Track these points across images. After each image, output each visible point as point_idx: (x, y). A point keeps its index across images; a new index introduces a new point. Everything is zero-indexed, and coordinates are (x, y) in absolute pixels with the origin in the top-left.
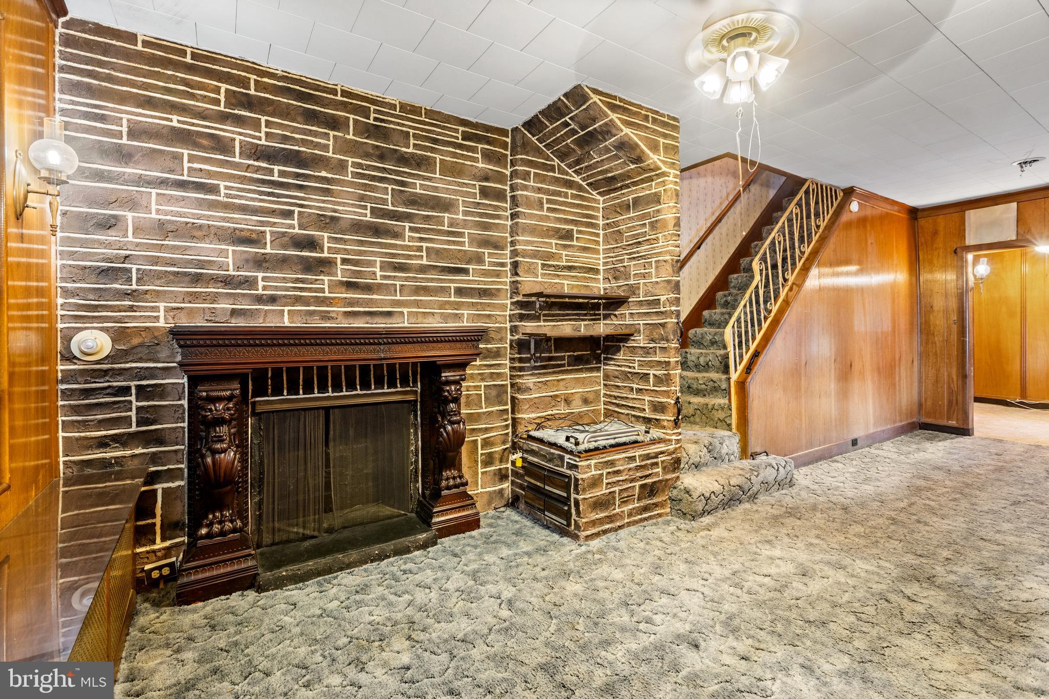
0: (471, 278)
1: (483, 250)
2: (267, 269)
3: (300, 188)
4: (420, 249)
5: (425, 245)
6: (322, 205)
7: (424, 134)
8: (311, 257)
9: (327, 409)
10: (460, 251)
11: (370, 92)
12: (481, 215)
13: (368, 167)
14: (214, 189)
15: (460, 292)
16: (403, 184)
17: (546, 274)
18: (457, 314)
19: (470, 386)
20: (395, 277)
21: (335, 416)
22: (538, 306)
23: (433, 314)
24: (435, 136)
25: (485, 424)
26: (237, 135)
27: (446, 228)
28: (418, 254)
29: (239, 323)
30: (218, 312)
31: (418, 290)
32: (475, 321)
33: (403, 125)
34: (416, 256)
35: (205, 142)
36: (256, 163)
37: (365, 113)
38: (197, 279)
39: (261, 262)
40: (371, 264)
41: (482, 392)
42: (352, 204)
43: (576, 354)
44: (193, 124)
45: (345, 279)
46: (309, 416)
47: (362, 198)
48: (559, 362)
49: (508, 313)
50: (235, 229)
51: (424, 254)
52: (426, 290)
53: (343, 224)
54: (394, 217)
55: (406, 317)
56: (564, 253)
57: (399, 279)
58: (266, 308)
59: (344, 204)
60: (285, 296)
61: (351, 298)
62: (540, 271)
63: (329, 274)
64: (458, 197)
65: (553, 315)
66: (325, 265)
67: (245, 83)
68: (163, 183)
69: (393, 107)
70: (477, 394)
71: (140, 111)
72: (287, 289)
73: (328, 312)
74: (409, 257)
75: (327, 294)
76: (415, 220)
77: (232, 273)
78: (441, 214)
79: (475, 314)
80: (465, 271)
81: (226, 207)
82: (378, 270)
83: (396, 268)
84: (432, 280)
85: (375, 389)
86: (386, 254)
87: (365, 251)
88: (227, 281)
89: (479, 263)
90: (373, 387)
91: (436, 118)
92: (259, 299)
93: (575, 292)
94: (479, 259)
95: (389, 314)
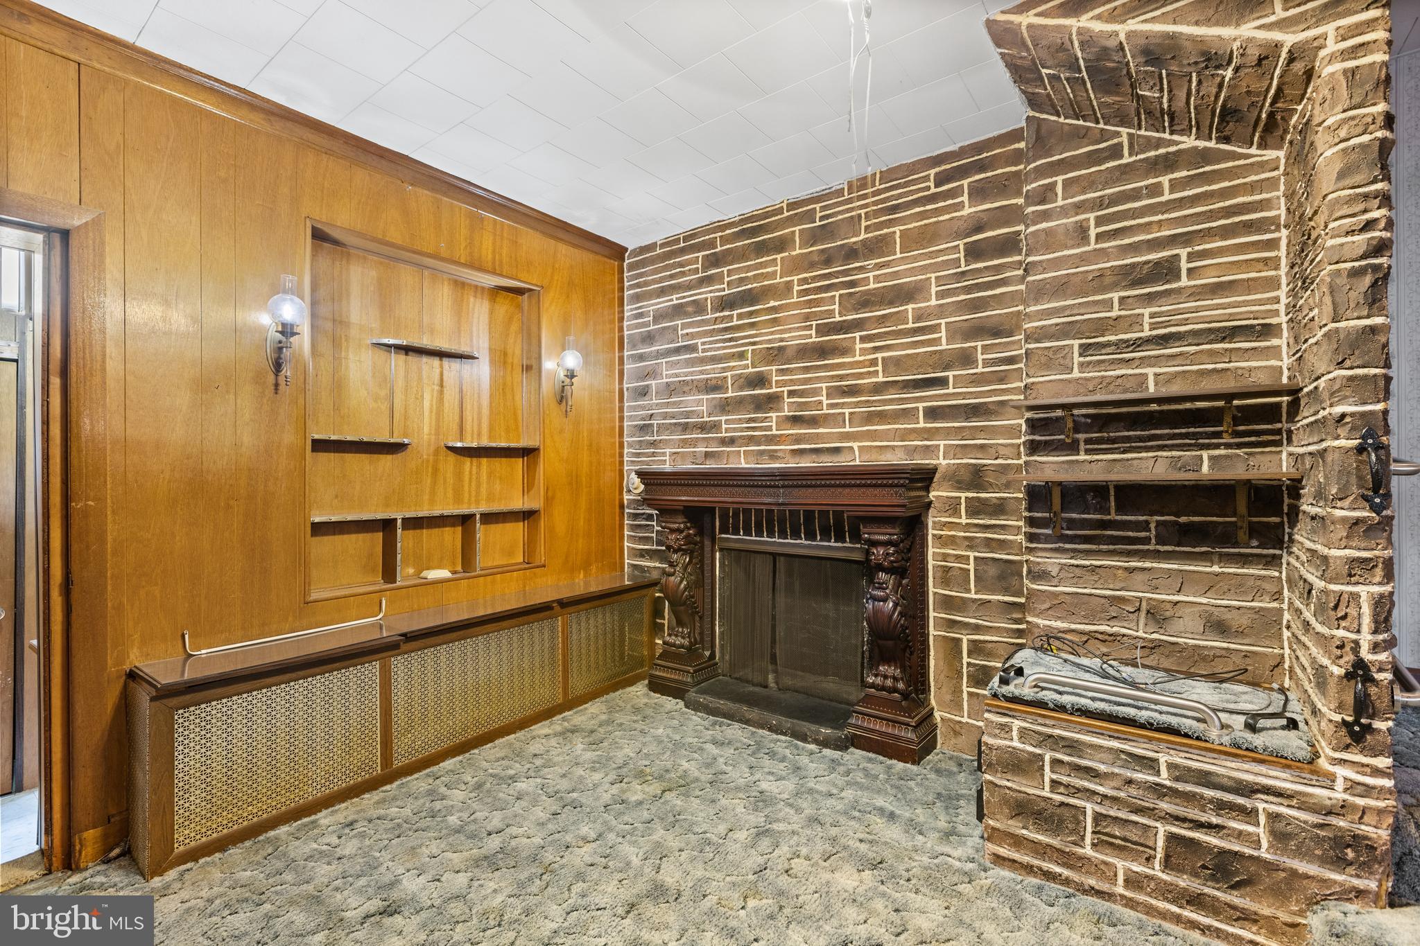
0: (951, 390)
1: (973, 344)
2: (728, 413)
3: (752, 325)
4: (874, 362)
5: (879, 355)
6: (770, 337)
7: (880, 206)
8: (761, 394)
9: (775, 555)
10: (935, 352)
11: (814, 190)
12: (968, 289)
13: (814, 279)
14: (693, 348)
15: (932, 414)
16: (852, 284)
17: (1089, 363)
18: (928, 447)
19: (948, 555)
20: (843, 403)
21: (781, 562)
22: (1070, 425)
23: (893, 448)
24: (894, 202)
25: (975, 617)
26: (707, 294)
27: (910, 325)
28: (872, 369)
29: (711, 465)
30: (698, 455)
31: (870, 418)
32: (960, 456)
33: (852, 209)
34: (869, 373)
35: (690, 309)
36: (722, 314)
37: (809, 217)
38: (685, 428)
39: (724, 407)
40: (816, 392)
41: (971, 567)
42: (798, 328)
43: (1183, 519)
44: (684, 297)
45: (791, 414)
46: (759, 560)
47: (807, 317)
48: (1131, 534)
49: (1023, 439)
50: (707, 379)
51: (880, 368)
52: (882, 417)
53: (790, 353)
54: (841, 329)
55: (857, 453)
56: (1146, 312)
57: (848, 407)
58: (728, 449)
59: (790, 330)
60: (740, 437)
61: (797, 434)
62: (1077, 359)
63: (778, 410)
64: (928, 275)
65: (1114, 441)
66: (771, 401)
67: (711, 244)
68: (669, 352)
69: (840, 192)
70: (961, 569)
71: (658, 300)
72: (742, 430)
73: (776, 451)
74: (860, 376)
75: (774, 432)
76: (867, 326)
77: (706, 419)
78: (901, 308)
79: (957, 445)
80: (943, 382)
81: (703, 361)
82: (824, 398)
83: (844, 392)
84: (891, 401)
85: (821, 540)
86: (833, 377)
87: (810, 378)
88: (703, 427)
89: (968, 364)
90: (819, 538)
91: (894, 177)
92: (723, 442)
93: (1175, 389)
94: (966, 359)
95: (837, 450)
